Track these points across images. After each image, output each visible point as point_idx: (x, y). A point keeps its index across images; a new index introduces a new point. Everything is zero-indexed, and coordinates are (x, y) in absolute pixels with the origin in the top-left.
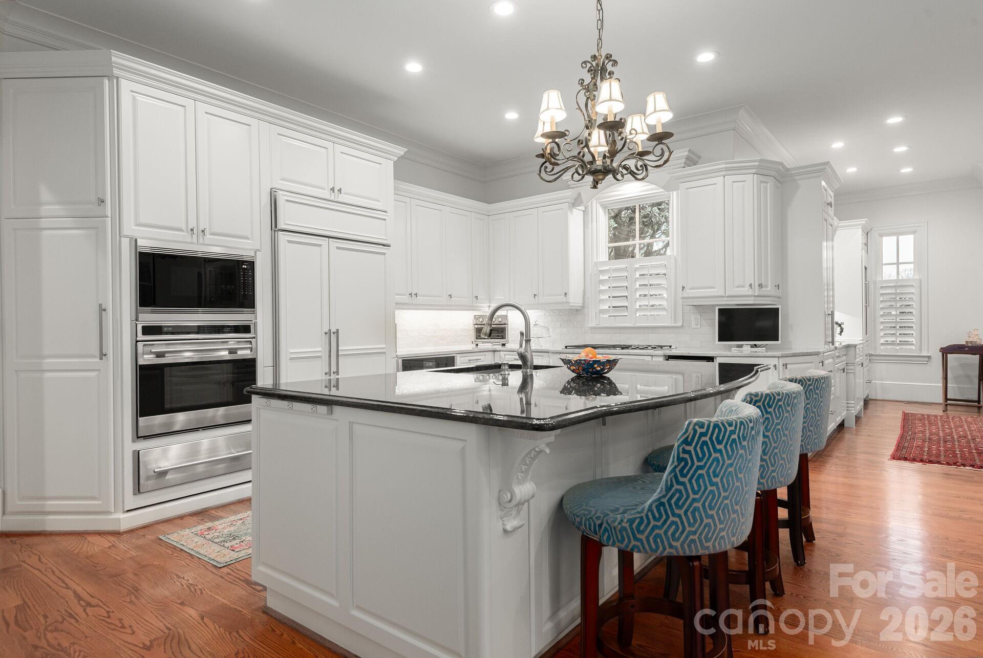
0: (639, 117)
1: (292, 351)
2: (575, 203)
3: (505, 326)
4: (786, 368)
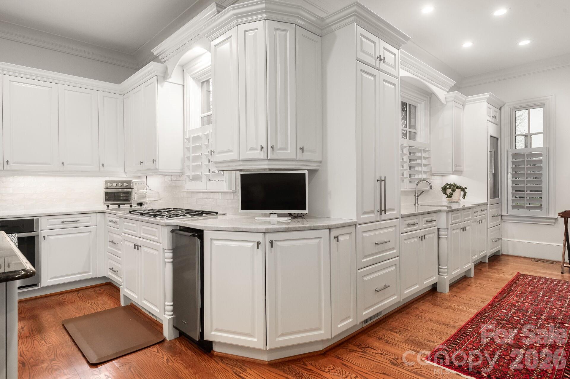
2: (165, 76)
3: (130, 190)
4: (272, 247)
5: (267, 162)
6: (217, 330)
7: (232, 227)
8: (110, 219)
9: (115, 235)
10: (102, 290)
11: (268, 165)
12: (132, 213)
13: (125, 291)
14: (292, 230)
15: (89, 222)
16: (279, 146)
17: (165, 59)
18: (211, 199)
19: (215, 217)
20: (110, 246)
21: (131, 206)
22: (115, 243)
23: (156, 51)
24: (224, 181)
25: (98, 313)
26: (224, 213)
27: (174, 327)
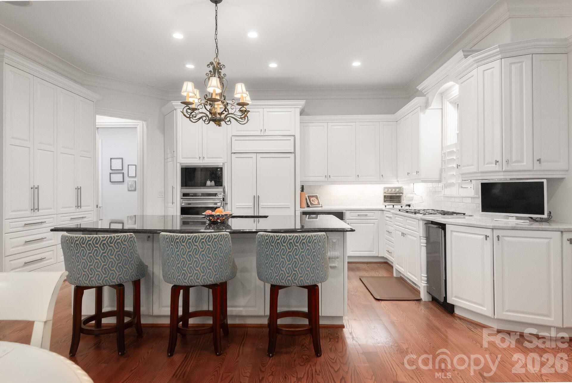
0: (241, 85)
1: (237, 204)
2: (427, 105)
3: (401, 194)
4: (498, 240)
5: (502, 174)
6: (456, 297)
7: (467, 222)
8: (387, 215)
9: (390, 227)
10: (382, 266)
11: (504, 175)
12: (401, 211)
13: (396, 266)
14: (519, 229)
15: (373, 216)
16: (514, 159)
17: (427, 92)
18: (463, 202)
19: (463, 217)
20: (387, 235)
21: (402, 207)
22: (390, 233)
23: (420, 88)
24: (473, 188)
25: (379, 277)
26: (471, 214)
27: (427, 292)
